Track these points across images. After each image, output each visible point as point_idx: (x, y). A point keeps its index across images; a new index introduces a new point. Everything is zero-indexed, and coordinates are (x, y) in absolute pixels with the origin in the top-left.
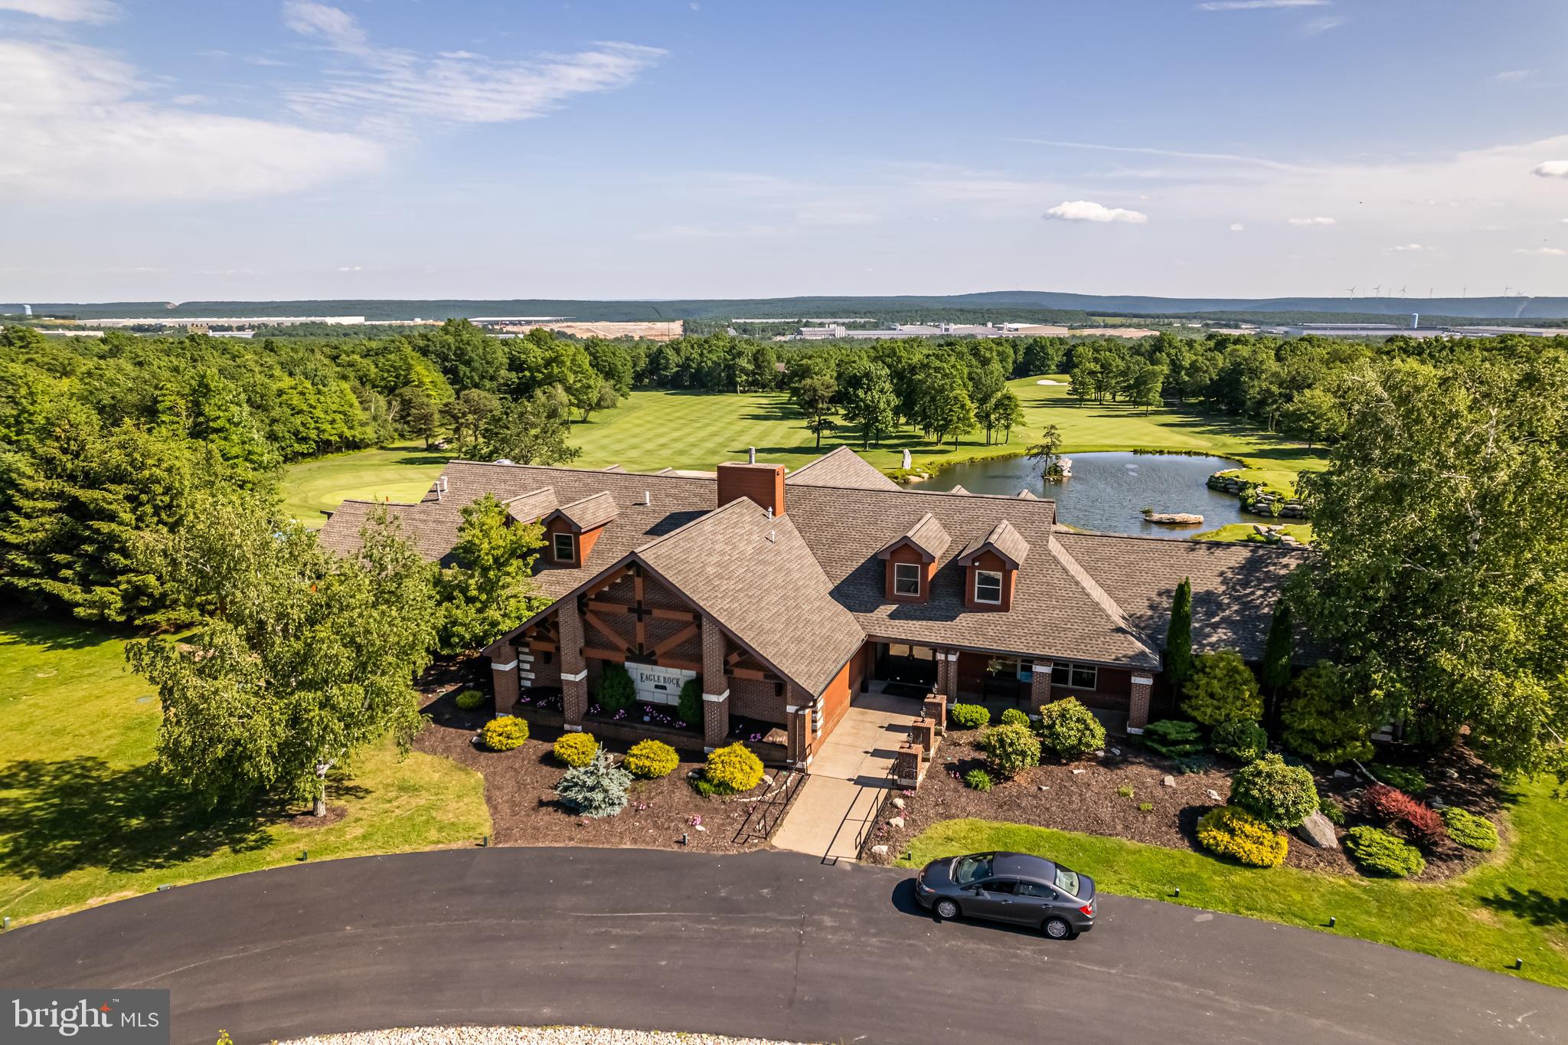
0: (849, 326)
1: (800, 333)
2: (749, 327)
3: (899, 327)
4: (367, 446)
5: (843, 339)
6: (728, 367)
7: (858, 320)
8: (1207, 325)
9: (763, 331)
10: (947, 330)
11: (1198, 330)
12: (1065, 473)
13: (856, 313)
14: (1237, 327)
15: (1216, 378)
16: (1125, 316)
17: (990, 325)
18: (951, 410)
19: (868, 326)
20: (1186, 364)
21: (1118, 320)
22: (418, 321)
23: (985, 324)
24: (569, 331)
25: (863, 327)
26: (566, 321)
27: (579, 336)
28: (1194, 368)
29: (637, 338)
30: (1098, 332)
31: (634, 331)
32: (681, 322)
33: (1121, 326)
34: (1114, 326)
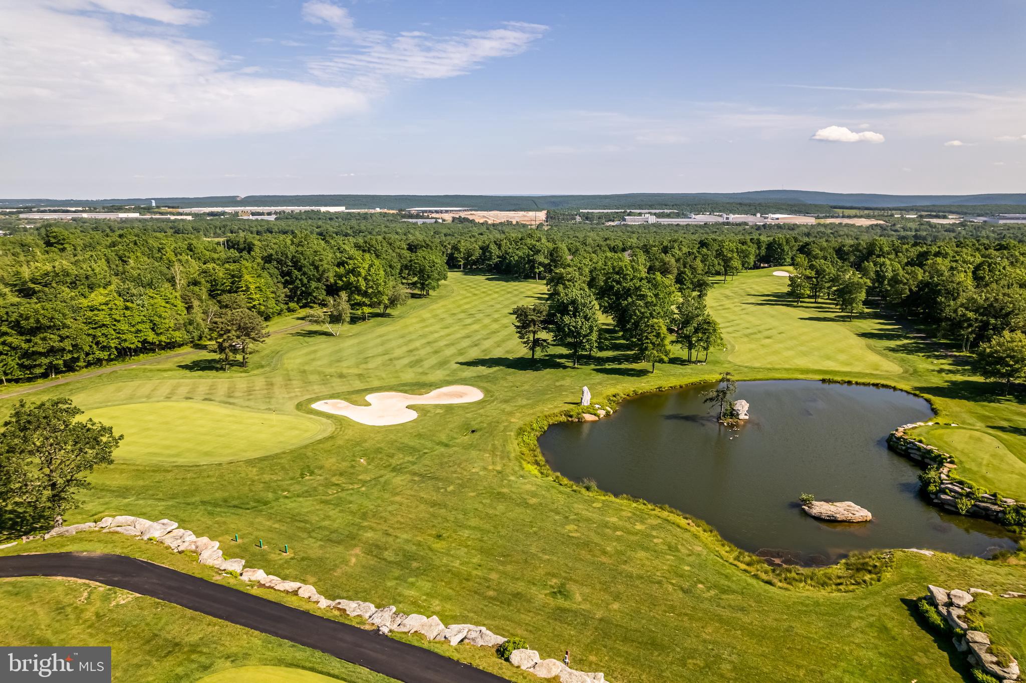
0: (658, 216)
1: (624, 220)
2: (590, 216)
3: (694, 216)
4: (180, 346)
5: (653, 225)
6: (529, 261)
7: (666, 211)
8: (921, 216)
9: (599, 218)
10: (727, 218)
11: (913, 220)
12: (742, 417)
13: (666, 206)
14: (945, 217)
15: (914, 289)
16: (859, 209)
17: (758, 215)
18: (647, 338)
19: (672, 215)
20: (889, 274)
21: (852, 212)
22: (378, 210)
23: (755, 215)
24: (471, 218)
25: (668, 216)
26: (471, 210)
27: (477, 221)
28: (895, 280)
29: (514, 223)
30: (837, 221)
31: (514, 218)
32: (546, 212)
33: (856, 216)
34: (849, 217)
